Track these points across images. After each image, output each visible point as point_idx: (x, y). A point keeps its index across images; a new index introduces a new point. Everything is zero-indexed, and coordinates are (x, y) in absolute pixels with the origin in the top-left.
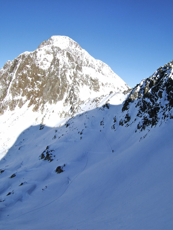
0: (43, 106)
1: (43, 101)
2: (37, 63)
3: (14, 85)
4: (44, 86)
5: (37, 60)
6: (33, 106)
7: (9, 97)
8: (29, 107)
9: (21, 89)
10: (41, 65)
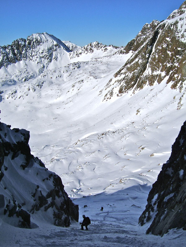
0: (182, 84)
1: (182, 79)
2: (177, 36)
3: (154, 59)
4: (184, 63)
5: (177, 32)
6: (171, 83)
7: (148, 71)
8: (167, 83)
9: (161, 64)
10: (181, 38)
